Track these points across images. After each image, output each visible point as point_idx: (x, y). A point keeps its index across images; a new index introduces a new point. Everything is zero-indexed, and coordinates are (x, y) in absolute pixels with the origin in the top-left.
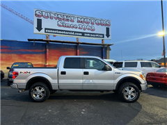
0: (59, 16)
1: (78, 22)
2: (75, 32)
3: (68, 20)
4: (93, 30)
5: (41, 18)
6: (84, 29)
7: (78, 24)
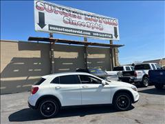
0: (64, 11)
1: (86, 19)
2: (83, 31)
3: (74, 16)
4: (102, 29)
5: (44, 11)
6: (93, 28)
7: (85, 21)
